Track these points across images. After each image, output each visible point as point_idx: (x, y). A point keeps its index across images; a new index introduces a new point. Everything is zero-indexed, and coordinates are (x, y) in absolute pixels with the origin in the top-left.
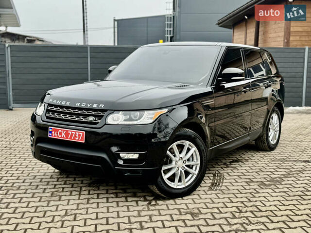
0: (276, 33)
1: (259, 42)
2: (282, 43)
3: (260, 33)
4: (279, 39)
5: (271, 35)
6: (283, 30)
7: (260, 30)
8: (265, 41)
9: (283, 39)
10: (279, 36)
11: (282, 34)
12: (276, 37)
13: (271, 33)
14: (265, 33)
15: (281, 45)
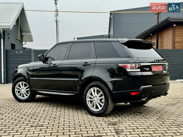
0: (167, 42)
1: (159, 47)
2: (171, 47)
3: (159, 43)
4: (169, 45)
5: (165, 44)
6: (171, 41)
7: (159, 41)
8: (162, 47)
9: (171, 45)
10: (169, 44)
11: (171, 43)
12: (168, 44)
13: (165, 42)
14: (162, 42)
15: (171, 48)
